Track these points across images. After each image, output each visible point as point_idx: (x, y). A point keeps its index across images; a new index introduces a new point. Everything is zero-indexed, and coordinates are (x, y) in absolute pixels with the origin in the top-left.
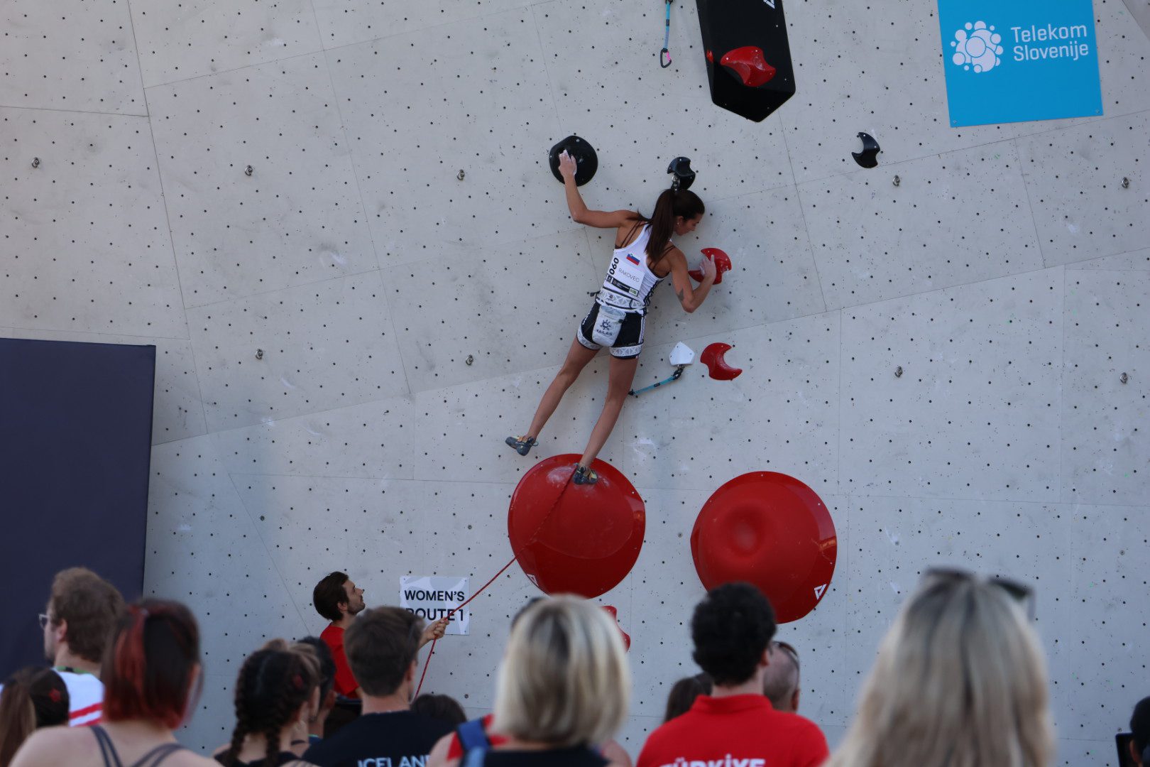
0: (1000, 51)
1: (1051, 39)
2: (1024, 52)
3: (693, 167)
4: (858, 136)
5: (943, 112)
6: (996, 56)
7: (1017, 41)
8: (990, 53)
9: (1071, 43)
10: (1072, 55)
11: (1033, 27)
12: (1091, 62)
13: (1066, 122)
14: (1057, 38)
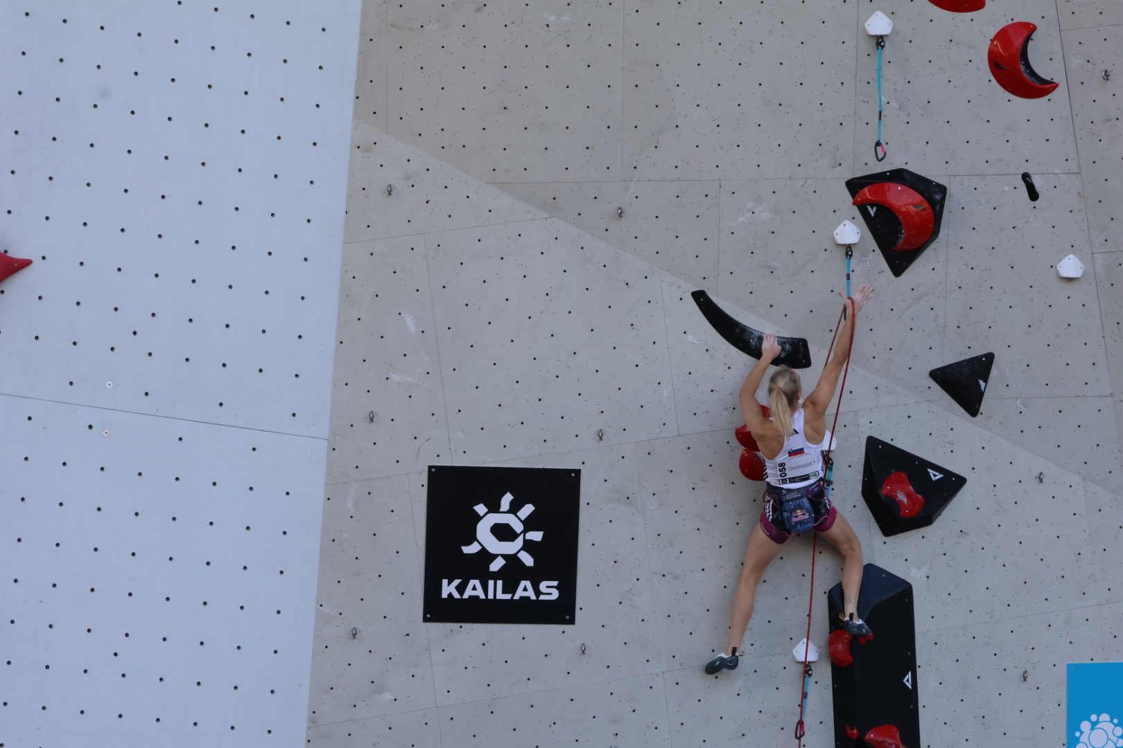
0: (1121, 744)
8: (1111, 746)
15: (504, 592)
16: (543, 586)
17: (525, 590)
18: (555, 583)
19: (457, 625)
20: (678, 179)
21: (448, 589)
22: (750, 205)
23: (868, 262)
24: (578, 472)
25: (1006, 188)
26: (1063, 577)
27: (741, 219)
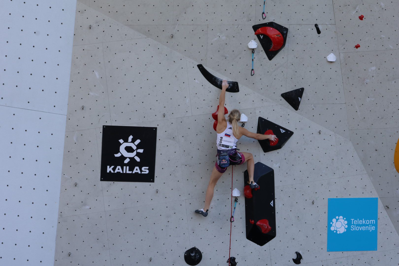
0: (347, 227)
1: (363, 224)
2: (354, 227)
3: (236, 261)
4: (295, 253)
5: (325, 246)
6: (345, 228)
7: (352, 224)
8: (343, 227)
9: (370, 226)
10: (370, 230)
11: (358, 219)
12: (375, 232)
13: (365, 252)
14: (365, 224)
15: (129, 170)
16: (143, 169)
17: (137, 170)
18: (147, 168)
19: (112, 182)
20: (193, 25)
21: (109, 169)
22: (218, 34)
23: (260, 55)
24: (156, 128)
25: (309, 29)
26: (327, 167)
27: (215, 39)
